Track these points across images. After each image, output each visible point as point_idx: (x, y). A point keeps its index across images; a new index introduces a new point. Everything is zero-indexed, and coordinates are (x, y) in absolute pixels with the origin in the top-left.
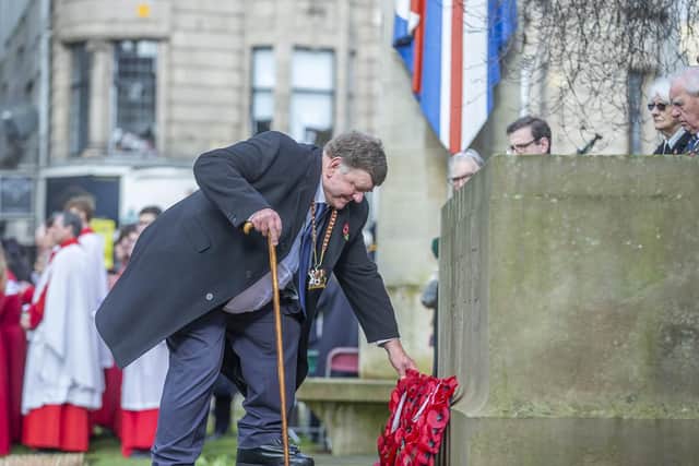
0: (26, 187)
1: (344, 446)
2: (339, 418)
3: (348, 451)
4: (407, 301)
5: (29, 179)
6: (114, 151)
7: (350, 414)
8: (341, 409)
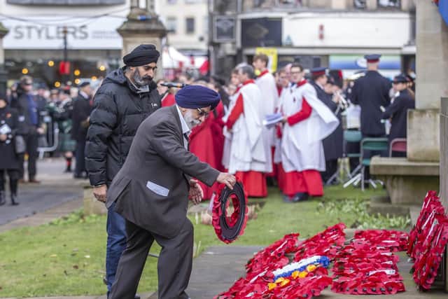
0: (231, 24)
1: (398, 199)
2: (395, 183)
3: (400, 201)
4: (433, 117)
5: (232, 20)
6: (279, 5)
7: (401, 181)
8: (396, 179)
